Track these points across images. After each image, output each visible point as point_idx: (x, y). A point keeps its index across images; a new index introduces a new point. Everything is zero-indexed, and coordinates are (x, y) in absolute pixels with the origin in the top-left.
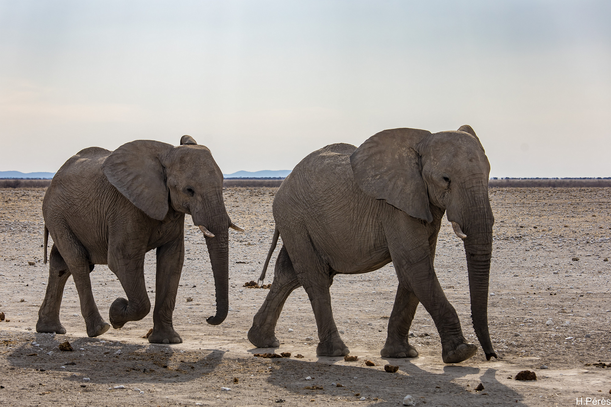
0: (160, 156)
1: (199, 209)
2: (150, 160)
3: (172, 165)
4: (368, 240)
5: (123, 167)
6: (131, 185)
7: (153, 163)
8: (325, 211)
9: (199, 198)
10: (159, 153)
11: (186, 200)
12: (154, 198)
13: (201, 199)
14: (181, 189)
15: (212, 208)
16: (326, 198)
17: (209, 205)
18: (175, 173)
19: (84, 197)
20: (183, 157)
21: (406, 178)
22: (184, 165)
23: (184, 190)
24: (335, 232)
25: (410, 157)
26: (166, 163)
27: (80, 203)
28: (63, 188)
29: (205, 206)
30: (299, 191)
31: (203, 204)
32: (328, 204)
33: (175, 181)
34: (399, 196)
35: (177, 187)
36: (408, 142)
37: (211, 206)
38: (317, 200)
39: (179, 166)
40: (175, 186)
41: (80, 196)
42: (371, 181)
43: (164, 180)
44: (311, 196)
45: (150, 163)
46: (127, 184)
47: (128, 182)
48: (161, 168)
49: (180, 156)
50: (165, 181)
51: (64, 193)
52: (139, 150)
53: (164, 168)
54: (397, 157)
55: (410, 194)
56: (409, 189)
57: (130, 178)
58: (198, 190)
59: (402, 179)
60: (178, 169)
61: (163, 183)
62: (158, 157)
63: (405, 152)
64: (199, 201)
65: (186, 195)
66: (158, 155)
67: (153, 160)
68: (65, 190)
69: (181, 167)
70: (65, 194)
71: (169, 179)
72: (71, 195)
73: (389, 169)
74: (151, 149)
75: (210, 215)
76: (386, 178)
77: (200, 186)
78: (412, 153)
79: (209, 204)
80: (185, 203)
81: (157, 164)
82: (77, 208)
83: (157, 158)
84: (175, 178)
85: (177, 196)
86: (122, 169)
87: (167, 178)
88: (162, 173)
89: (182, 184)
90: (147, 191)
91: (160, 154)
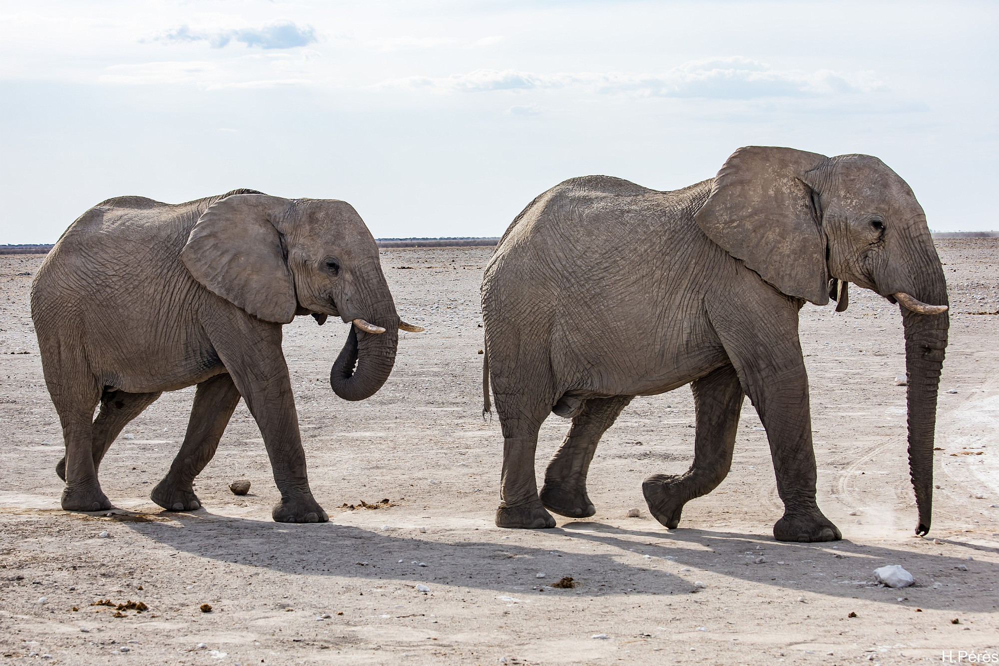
0: (273, 217)
1: (349, 294)
2: (257, 227)
3: (296, 227)
4: (678, 335)
5: (212, 241)
6: (227, 272)
7: (261, 231)
8: (605, 286)
9: (348, 276)
10: (270, 211)
11: (324, 286)
12: (269, 288)
13: (352, 278)
14: (316, 265)
15: (371, 290)
16: (607, 264)
17: (367, 286)
18: (302, 240)
19: (128, 274)
20: (314, 213)
21: (784, 230)
22: (316, 225)
23: (321, 268)
24: (623, 322)
25: (794, 194)
26: (284, 226)
27: (119, 284)
28: (85, 257)
29: (360, 289)
30: (554, 255)
31: (356, 285)
32: (612, 275)
33: (303, 254)
34: (767, 258)
35: (308, 263)
36: (792, 168)
37: (369, 287)
38: (589, 270)
39: (308, 227)
40: (305, 261)
41: (121, 271)
42: (723, 228)
43: (284, 255)
44: (579, 262)
45: (257, 230)
46: (221, 271)
47: (223, 267)
48: (277, 237)
49: (309, 211)
50: (285, 257)
51: (88, 266)
52: (235, 210)
53: (281, 235)
54: (771, 192)
55: (789, 256)
56: (789, 247)
57: (225, 259)
58: (345, 262)
59: (777, 230)
60: (306, 234)
61: (281, 262)
62: (268, 218)
63: (786, 186)
64: (348, 281)
65: (325, 275)
66: (269, 215)
67: (260, 225)
68: (91, 261)
69: (312, 230)
70: (90, 268)
71: (293, 253)
72: (101, 270)
73: (756, 212)
74: (257, 206)
75: (370, 302)
76: (749, 227)
77: (349, 255)
78: (798, 188)
79: (366, 284)
80: (323, 292)
81: (270, 231)
82: (112, 292)
83: (268, 221)
84: (303, 249)
85: (309, 280)
86: (210, 245)
87: (288, 252)
88: (278, 246)
89: (318, 256)
90: (255, 277)
91: (272, 214)
